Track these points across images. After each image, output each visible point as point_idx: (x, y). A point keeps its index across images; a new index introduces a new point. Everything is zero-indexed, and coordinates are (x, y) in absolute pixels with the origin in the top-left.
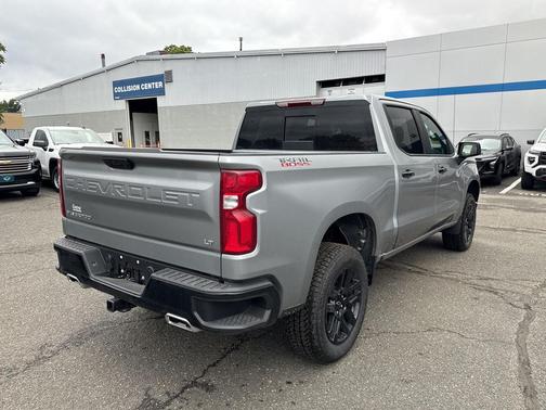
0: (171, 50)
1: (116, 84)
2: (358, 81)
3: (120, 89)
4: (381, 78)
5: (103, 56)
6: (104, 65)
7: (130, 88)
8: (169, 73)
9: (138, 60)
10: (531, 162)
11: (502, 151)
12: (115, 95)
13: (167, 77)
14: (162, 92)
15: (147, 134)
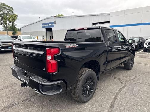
0: (58, 15)
1: (43, 24)
2: (103, 23)
3: (44, 26)
4: (108, 22)
5: (40, 17)
6: (40, 19)
7: (46, 25)
8: (55, 22)
9: (48, 18)
10: (146, 45)
11: (139, 41)
12: (42, 27)
13: (55, 23)
14: (53, 26)
15: (50, 37)
